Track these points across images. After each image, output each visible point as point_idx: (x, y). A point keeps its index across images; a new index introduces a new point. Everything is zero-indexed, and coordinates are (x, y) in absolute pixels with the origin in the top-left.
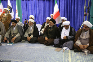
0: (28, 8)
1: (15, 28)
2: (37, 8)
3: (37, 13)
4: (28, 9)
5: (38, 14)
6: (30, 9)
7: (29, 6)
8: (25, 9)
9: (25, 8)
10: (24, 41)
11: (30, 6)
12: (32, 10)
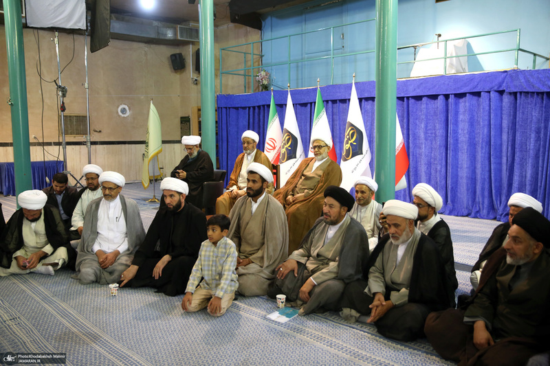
0: (455, 132)
1: (332, 232)
2: (505, 137)
3: (500, 164)
4: (450, 140)
5: (504, 167)
6: (463, 137)
7: (461, 125)
8: (439, 141)
9: (440, 132)
10: (354, 312)
11: (463, 127)
12: (472, 144)
